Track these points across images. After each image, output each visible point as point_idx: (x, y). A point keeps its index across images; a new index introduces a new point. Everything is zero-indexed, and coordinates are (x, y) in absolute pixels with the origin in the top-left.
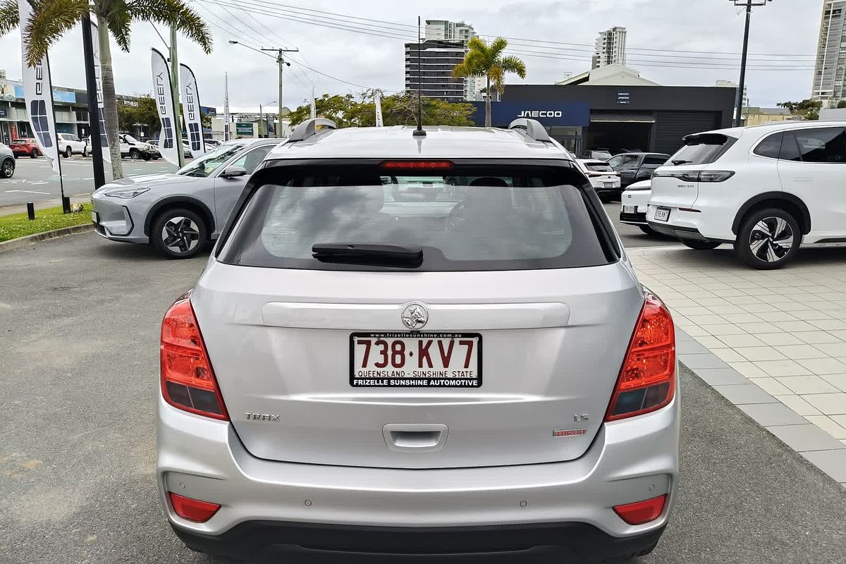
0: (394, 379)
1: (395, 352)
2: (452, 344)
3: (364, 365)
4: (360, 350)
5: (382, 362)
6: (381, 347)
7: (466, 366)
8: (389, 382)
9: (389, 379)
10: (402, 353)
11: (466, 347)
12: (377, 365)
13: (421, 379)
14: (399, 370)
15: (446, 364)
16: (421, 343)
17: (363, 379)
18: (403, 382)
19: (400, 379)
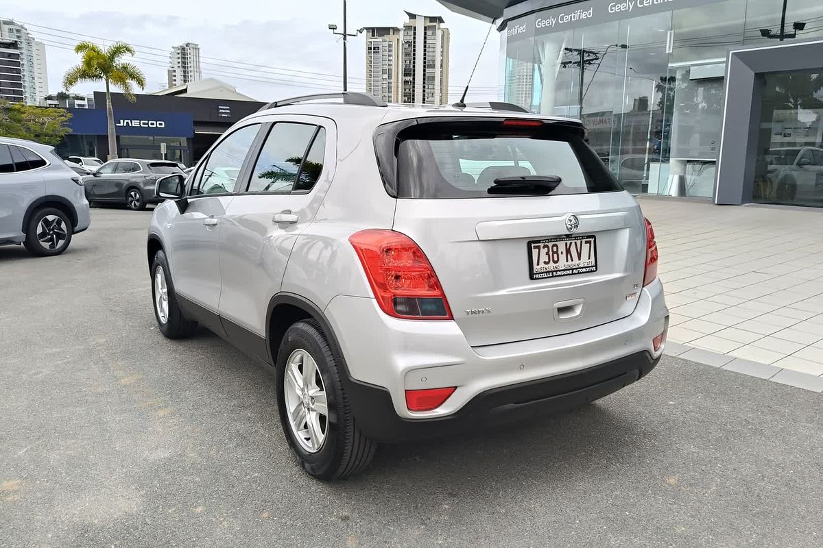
0: (555, 271)
1: (554, 253)
2: (581, 242)
3: (538, 264)
4: (535, 252)
5: (547, 261)
6: (546, 250)
7: (589, 259)
8: (553, 274)
9: (552, 272)
10: (557, 252)
11: (588, 244)
12: (545, 263)
13: (568, 270)
14: (557, 265)
15: (580, 260)
16: (566, 243)
17: (538, 274)
18: (559, 273)
19: (558, 271)
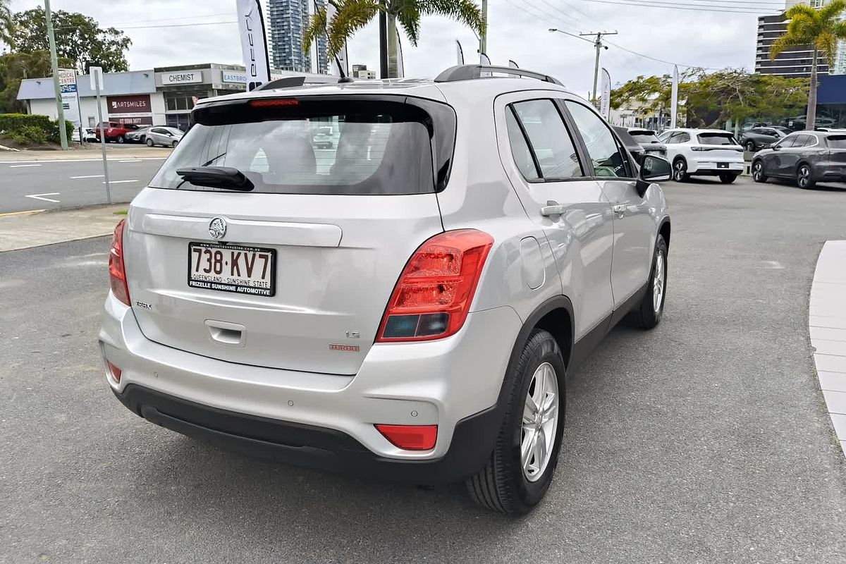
0: (215, 283)
1: (216, 261)
2: (254, 255)
3: (197, 271)
4: (195, 255)
5: (208, 268)
6: (208, 256)
7: (263, 278)
8: (211, 286)
9: (212, 283)
10: (220, 261)
11: (264, 260)
12: (205, 270)
13: (231, 285)
14: (218, 276)
15: (249, 276)
16: (233, 253)
17: (196, 281)
18: (219, 287)
19: (218, 284)
